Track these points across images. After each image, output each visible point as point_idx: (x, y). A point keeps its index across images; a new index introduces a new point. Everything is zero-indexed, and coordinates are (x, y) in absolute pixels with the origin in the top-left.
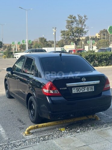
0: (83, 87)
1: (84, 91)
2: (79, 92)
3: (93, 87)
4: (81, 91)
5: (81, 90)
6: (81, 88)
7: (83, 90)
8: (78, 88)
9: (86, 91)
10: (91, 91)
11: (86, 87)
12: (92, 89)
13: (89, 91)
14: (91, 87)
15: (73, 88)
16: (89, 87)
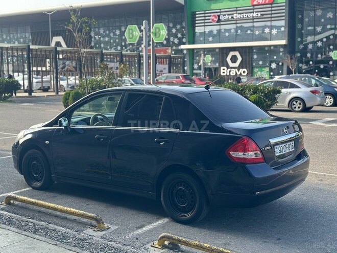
12: (292, 146)
13: (290, 150)
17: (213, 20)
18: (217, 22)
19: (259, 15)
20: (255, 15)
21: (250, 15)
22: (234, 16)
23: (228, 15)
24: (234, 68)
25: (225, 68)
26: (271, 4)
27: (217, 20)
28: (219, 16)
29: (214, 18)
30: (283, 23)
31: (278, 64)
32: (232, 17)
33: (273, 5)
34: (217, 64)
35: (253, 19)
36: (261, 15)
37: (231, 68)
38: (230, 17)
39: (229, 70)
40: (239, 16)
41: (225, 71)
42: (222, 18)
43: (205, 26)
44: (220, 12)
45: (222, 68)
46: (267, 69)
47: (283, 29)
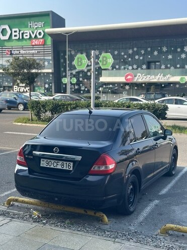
0: (56, 161)
1: (56, 167)
2: (48, 166)
3: (72, 164)
4: (52, 167)
5: (52, 165)
6: (53, 161)
7: (55, 164)
8: (49, 161)
9: (59, 167)
10: (67, 169)
11: (61, 162)
12: (69, 167)
13: (65, 168)
14: (68, 163)
15: (42, 160)
16: (65, 163)
17: (7, 53)
18: (10, 55)
19: (36, 51)
20: (33, 51)
21: (31, 52)
22: (21, 51)
23: (17, 50)
24: (22, 87)
25: (17, 86)
26: (44, 45)
27: (10, 53)
28: (11, 51)
29: (7, 52)
30: (50, 58)
31: (49, 85)
32: (20, 53)
33: (45, 46)
34: (12, 84)
35: (33, 54)
36: (38, 52)
37: (20, 87)
38: (18, 52)
39: (19, 88)
40: (24, 52)
41: (16, 89)
42: (13, 52)
43: (2, 57)
44: (12, 48)
45: (15, 86)
46: (43, 88)
47: (51, 62)
